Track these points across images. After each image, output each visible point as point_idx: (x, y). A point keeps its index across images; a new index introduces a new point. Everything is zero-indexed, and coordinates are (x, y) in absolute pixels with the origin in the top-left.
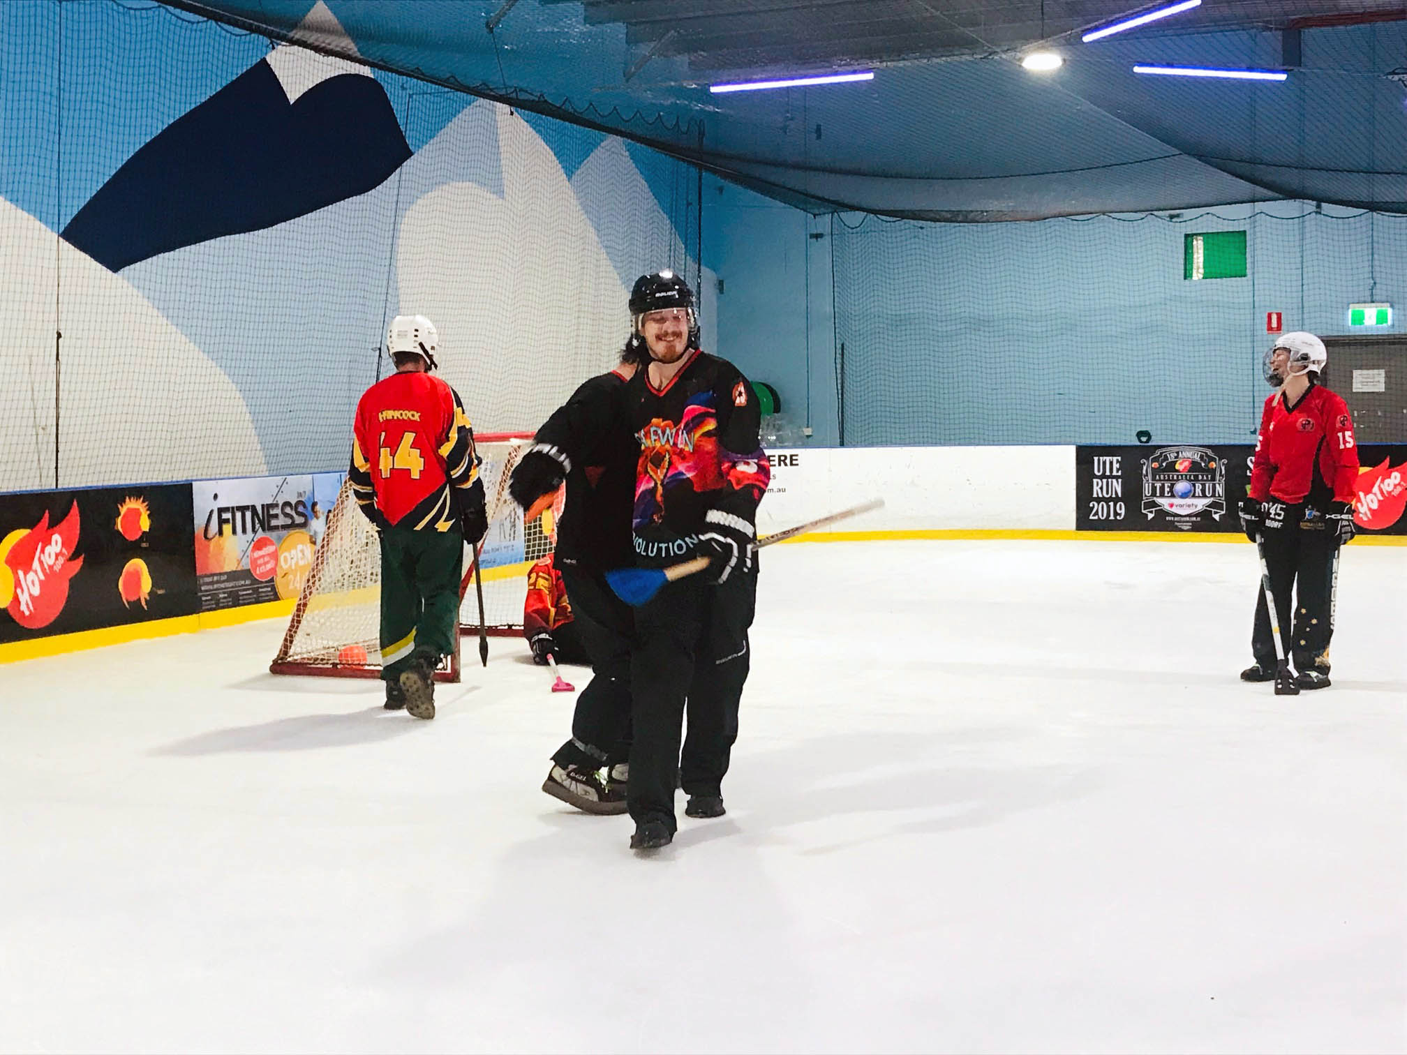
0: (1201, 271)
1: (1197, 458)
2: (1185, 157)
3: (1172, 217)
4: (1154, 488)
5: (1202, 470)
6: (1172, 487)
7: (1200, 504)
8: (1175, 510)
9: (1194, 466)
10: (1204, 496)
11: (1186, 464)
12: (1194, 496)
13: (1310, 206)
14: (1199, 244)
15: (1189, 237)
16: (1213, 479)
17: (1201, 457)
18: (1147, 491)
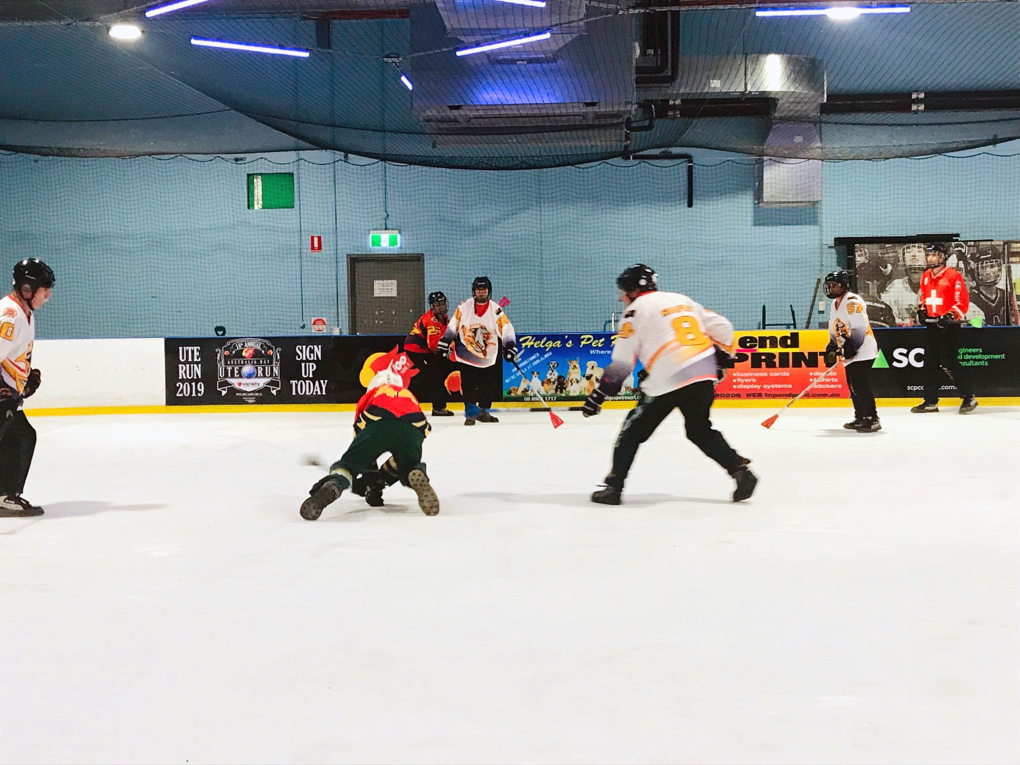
0: (261, 202)
1: (259, 348)
4: (226, 371)
5: (262, 356)
6: (240, 370)
7: (262, 382)
8: (242, 388)
9: (256, 354)
10: (264, 376)
11: (251, 351)
12: (257, 377)
13: (340, 155)
14: (258, 183)
15: (251, 177)
16: (271, 363)
17: (262, 346)
18: (221, 373)
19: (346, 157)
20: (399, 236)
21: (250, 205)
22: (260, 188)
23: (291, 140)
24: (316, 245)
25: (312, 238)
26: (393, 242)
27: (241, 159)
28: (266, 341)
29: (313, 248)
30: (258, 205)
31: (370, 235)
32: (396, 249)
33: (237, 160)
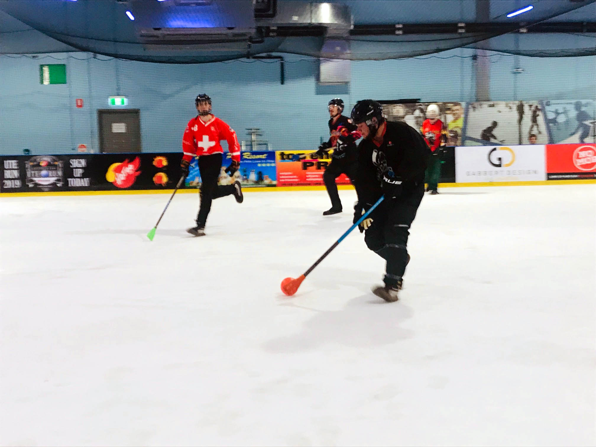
0: (48, 80)
2: (35, 31)
3: (34, 57)
4: (32, 174)
5: (52, 165)
6: (39, 173)
7: (52, 180)
8: (41, 183)
9: (48, 164)
10: (53, 177)
11: (45, 163)
12: (49, 177)
13: (91, 54)
16: (57, 169)
17: (51, 160)
18: (29, 175)
19: (95, 55)
20: (126, 99)
21: (42, 82)
22: (47, 72)
24: (79, 104)
25: (77, 100)
26: (123, 102)
27: (37, 57)
28: (54, 157)
30: (46, 82)
31: (110, 99)
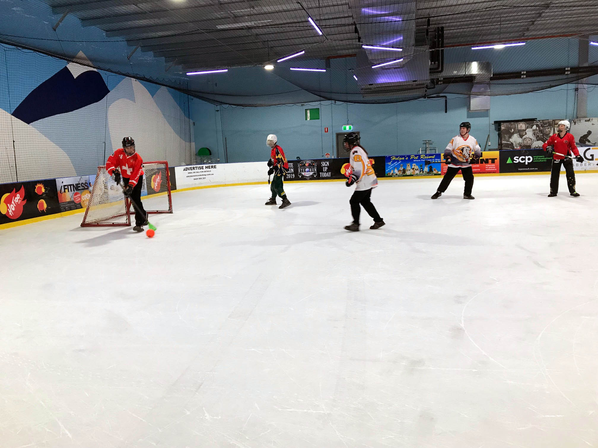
0: (309, 118)
1: (310, 163)
2: (303, 90)
4: (301, 170)
5: (311, 165)
6: (305, 170)
7: (311, 173)
8: (306, 175)
9: (310, 165)
10: (312, 172)
11: (308, 164)
12: (310, 172)
13: (333, 102)
14: (308, 112)
15: (306, 110)
16: (314, 167)
17: (311, 162)
18: (299, 171)
19: (335, 102)
20: (352, 127)
21: (306, 119)
22: (309, 113)
23: (318, 98)
24: (326, 130)
25: (325, 128)
26: (350, 128)
27: (303, 105)
28: (313, 161)
29: (325, 131)
30: (308, 119)
31: (343, 127)
32: (351, 131)
33: (302, 105)
